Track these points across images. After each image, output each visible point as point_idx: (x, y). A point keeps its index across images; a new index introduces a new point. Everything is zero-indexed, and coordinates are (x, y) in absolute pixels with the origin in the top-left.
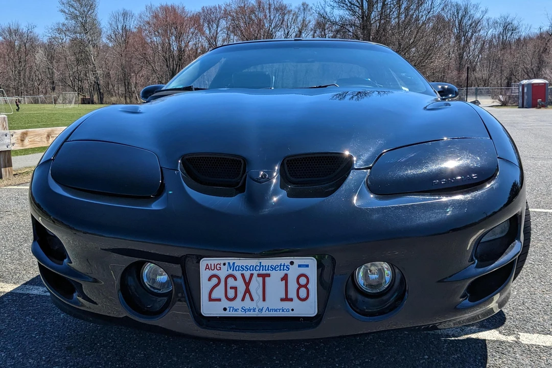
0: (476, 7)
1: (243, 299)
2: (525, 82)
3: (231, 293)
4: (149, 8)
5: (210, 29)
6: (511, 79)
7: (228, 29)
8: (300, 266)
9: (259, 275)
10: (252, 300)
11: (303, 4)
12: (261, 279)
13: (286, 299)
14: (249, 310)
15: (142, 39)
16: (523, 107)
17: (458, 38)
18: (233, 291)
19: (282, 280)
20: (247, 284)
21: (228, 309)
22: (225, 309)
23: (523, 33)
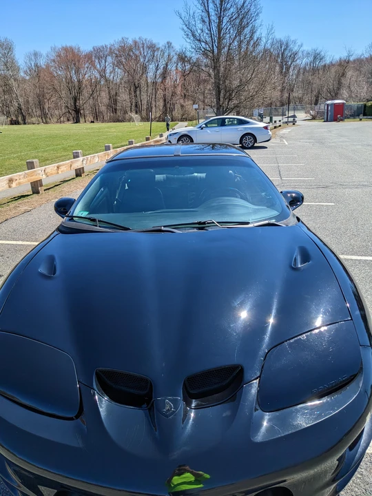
0: (294, 42)
2: (329, 102)
4: (53, 49)
5: (100, 64)
6: (318, 97)
7: (114, 64)
11: (168, 43)
15: (51, 73)
16: (327, 121)
17: (281, 67)
23: (328, 61)
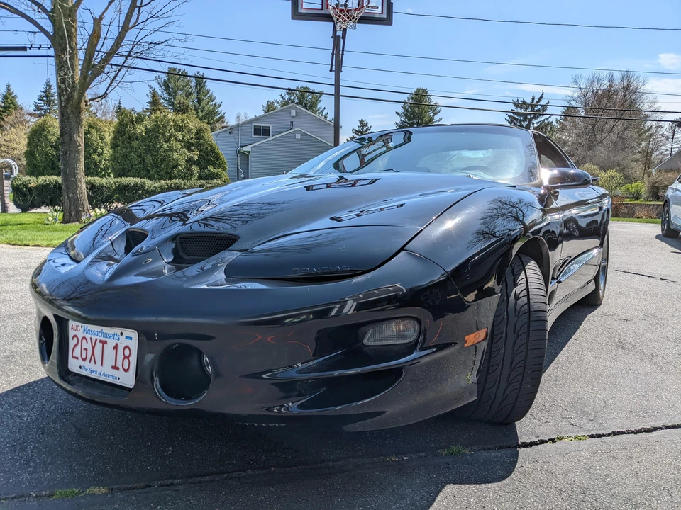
1: (90, 361)
3: (84, 354)
8: (126, 337)
9: (101, 341)
10: (95, 363)
12: (101, 345)
13: (115, 368)
14: (93, 372)
19: (114, 348)
20: (93, 348)
21: (82, 368)
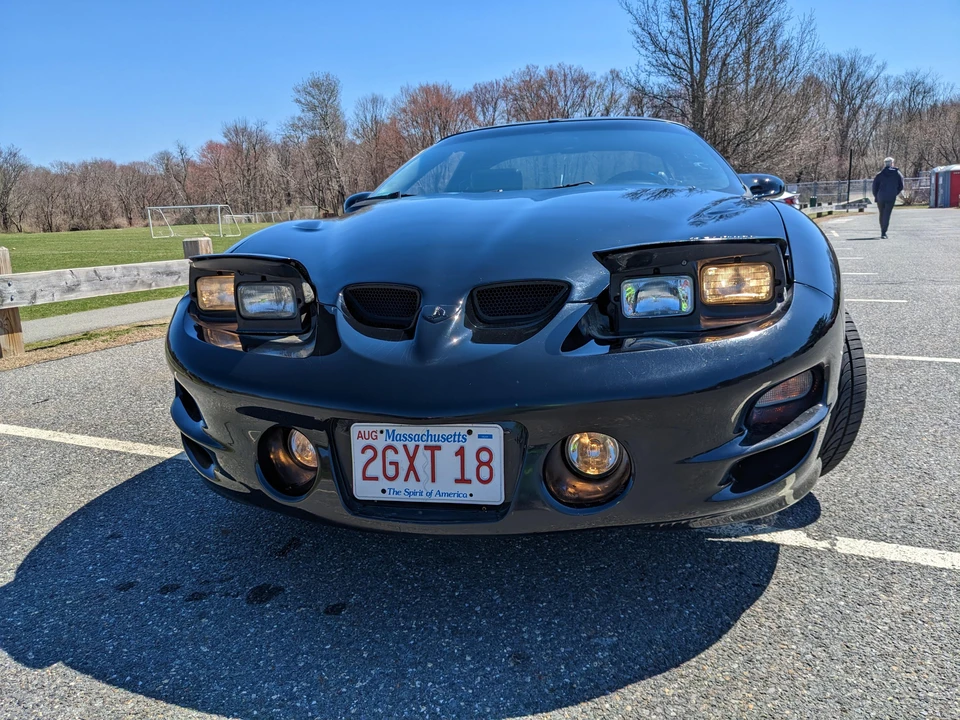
0: (869, 61)
1: (406, 479)
2: (940, 169)
3: (391, 471)
4: (405, 91)
5: (484, 114)
6: (920, 165)
7: (509, 113)
8: (480, 436)
9: (426, 448)
10: (418, 480)
11: (612, 72)
12: (429, 453)
13: (463, 480)
14: (415, 493)
16: (936, 206)
17: (840, 109)
18: (393, 467)
19: (457, 454)
20: (411, 459)
21: (388, 491)
22: (384, 491)
23: (942, 96)
